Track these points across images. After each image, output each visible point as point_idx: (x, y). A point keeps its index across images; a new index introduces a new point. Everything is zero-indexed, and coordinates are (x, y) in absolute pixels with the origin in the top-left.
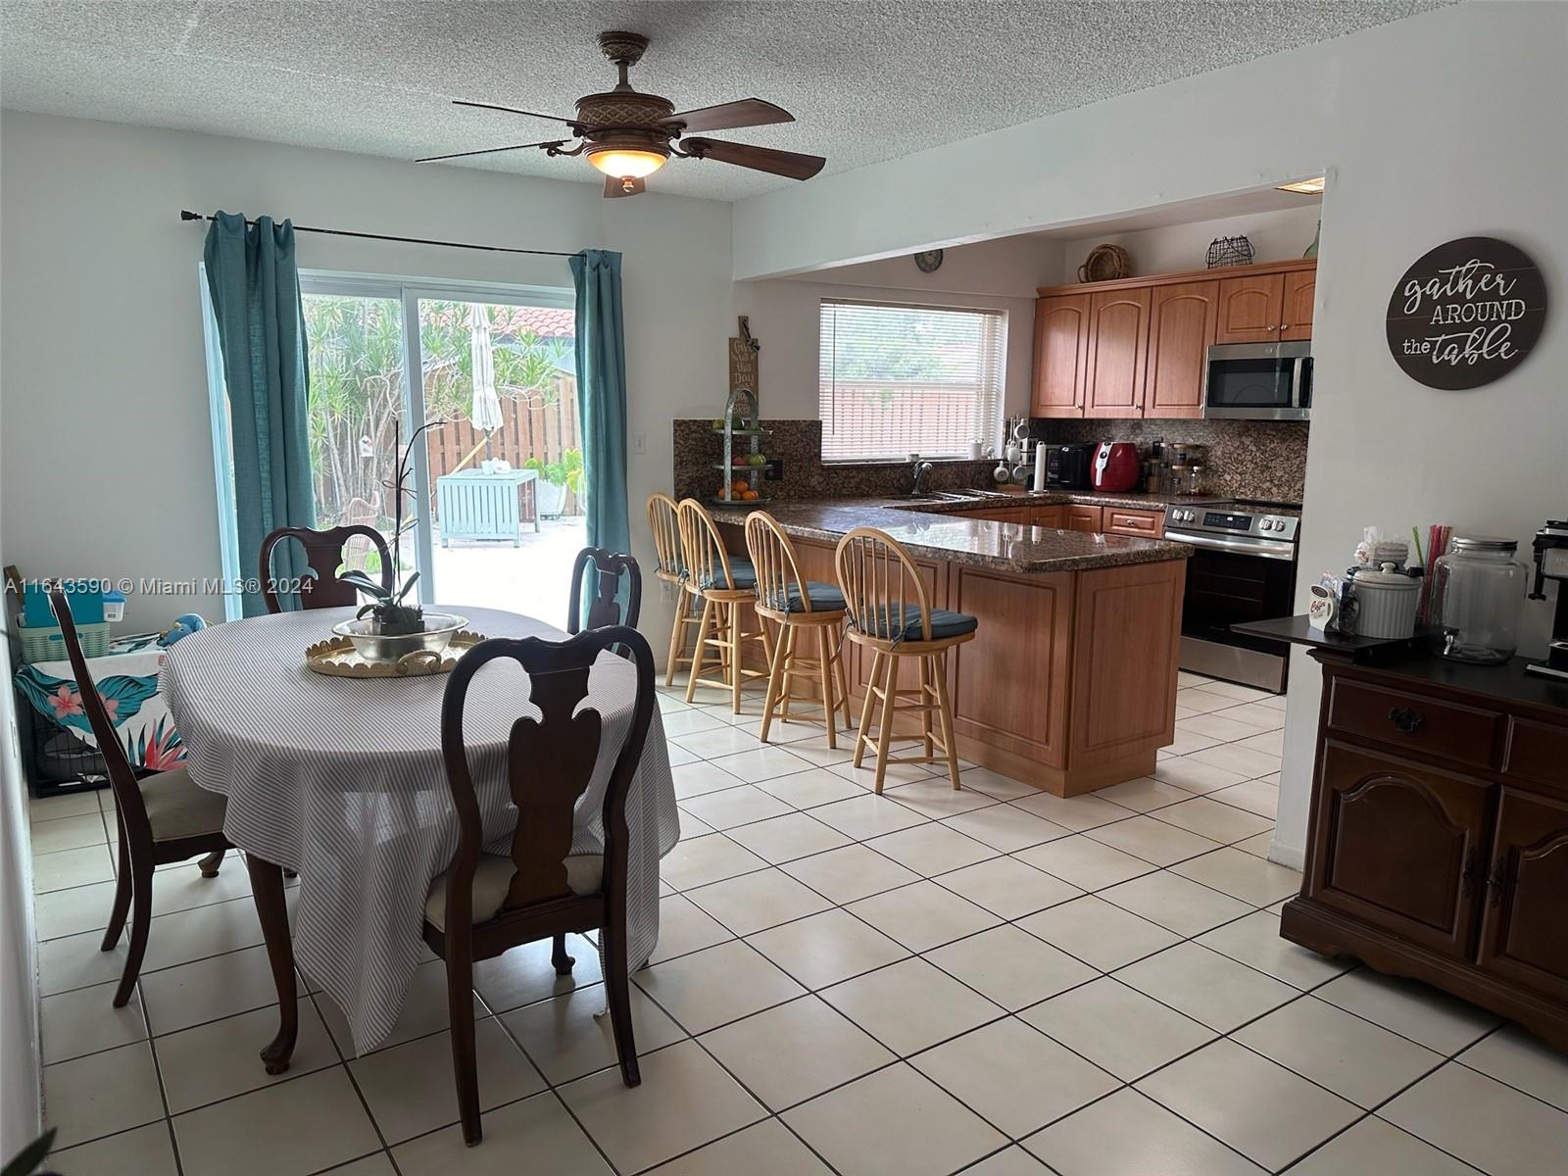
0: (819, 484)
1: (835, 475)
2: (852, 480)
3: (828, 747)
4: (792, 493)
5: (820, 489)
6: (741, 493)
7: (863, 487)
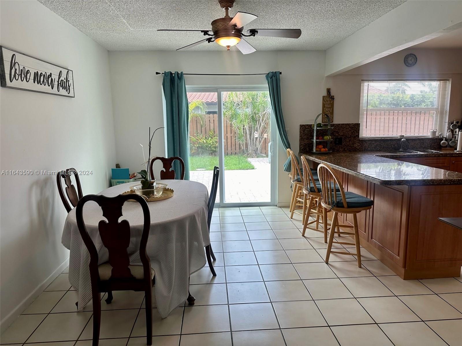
0: (358, 146)
1: (365, 143)
2: (372, 145)
3: (324, 242)
4: (346, 149)
5: (358, 148)
6: (320, 149)
7: (377, 147)
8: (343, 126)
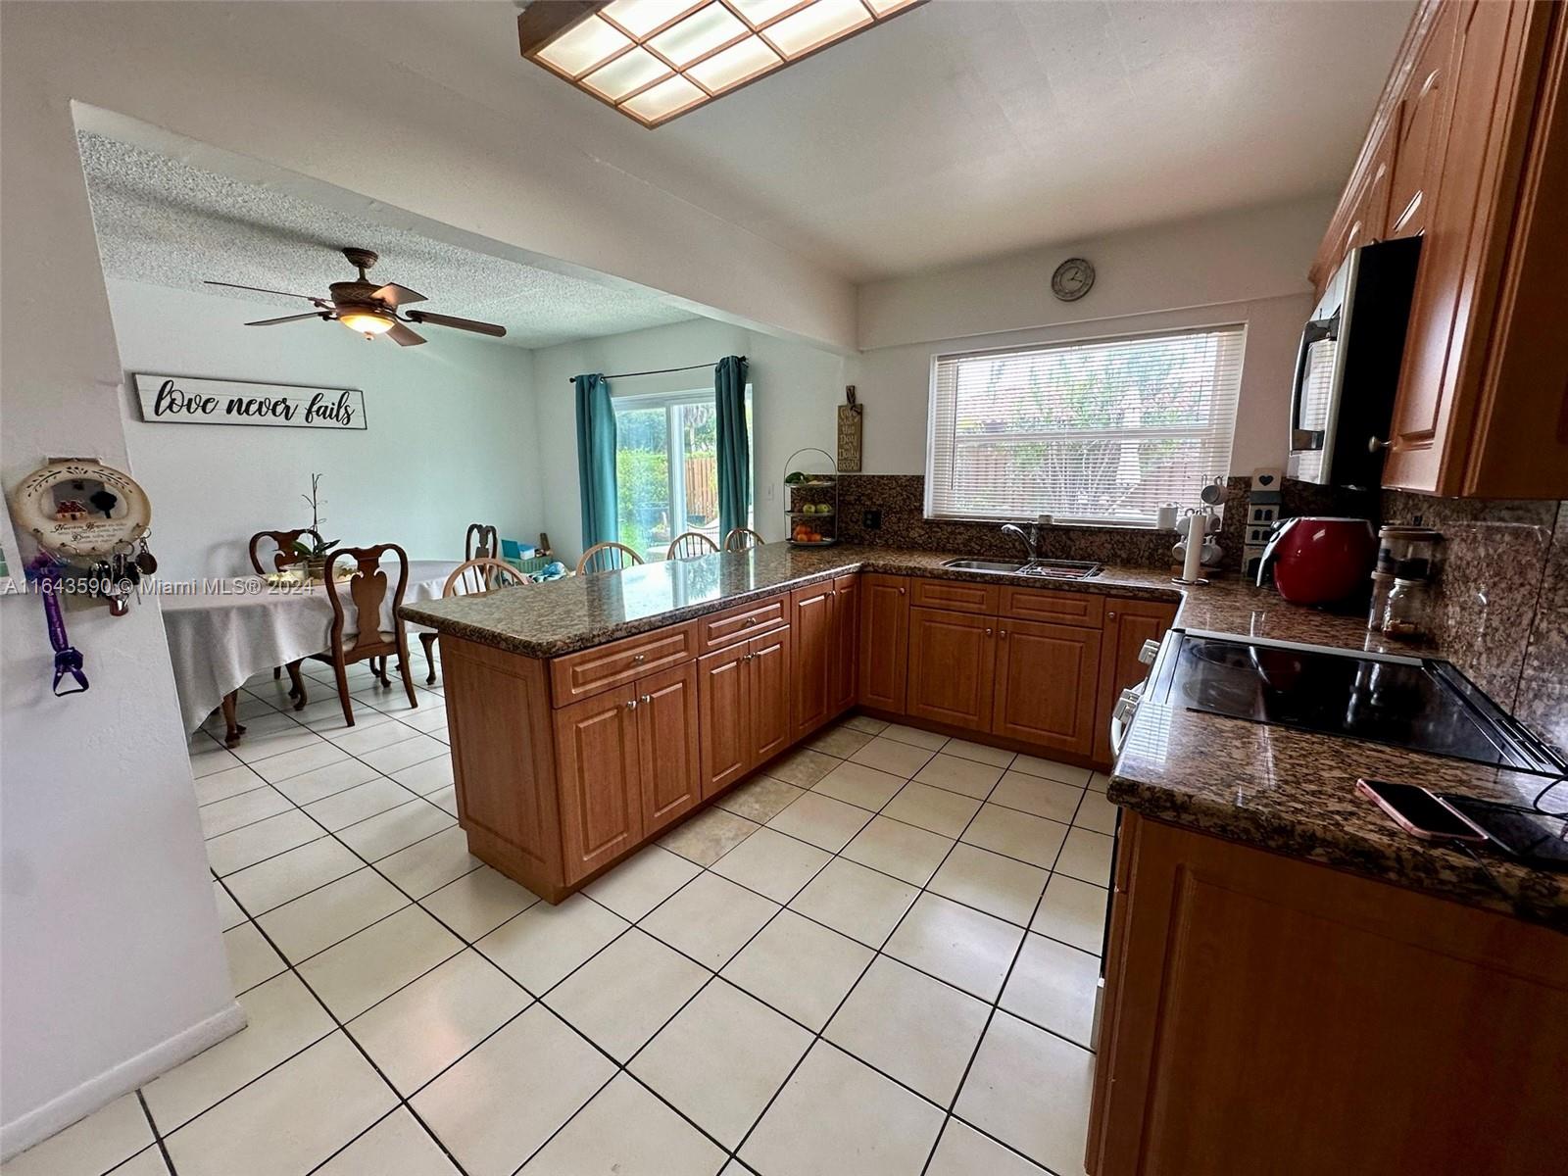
0: (920, 536)
2: (959, 536)
4: (891, 542)
5: (921, 542)
7: (973, 544)
8: (882, 481)
